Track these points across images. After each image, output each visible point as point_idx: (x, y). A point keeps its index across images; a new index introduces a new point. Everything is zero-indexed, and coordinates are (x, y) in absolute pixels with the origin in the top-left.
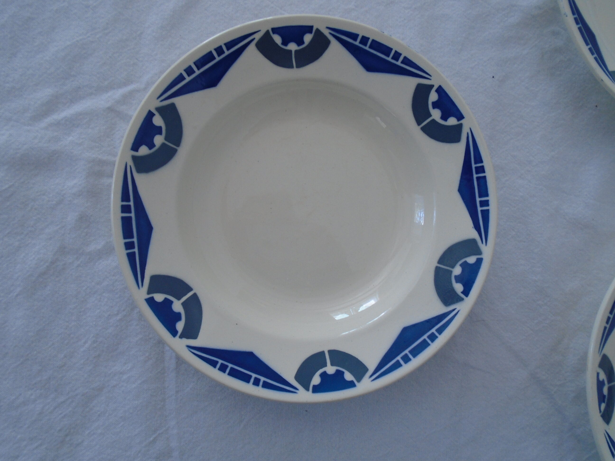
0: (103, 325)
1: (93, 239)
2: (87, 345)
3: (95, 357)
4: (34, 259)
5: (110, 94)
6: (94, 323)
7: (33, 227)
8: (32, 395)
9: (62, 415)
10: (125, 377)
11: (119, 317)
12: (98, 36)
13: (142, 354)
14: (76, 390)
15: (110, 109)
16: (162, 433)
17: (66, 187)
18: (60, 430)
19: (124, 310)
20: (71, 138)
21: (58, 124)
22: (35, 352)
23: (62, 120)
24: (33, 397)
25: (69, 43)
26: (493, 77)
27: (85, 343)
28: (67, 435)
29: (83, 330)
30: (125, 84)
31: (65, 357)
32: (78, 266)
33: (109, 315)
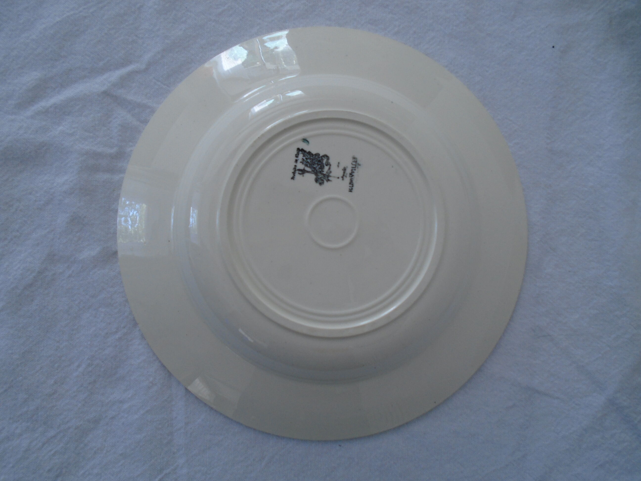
0: (99, 345)
1: (87, 244)
2: (81, 369)
3: (90, 383)
4: (19, 268)
5: (105, 76)
6: (89, 343)
7: (18, 231)
8: (17, 428)
9: (52, 452)
10: (126, 406)
11: (117, 336)
12: (91, 10)
13: (145, 379)
14: (68, 422)
15: (106, 93)
16: (169, 473)
17: (55, 184)
18: (49, 471)
19: (124, 327)
20: (61, 128)
21: (46, 112)
22: (21, 378)
23: (51, 107)
24: (18, 431)
25: (58, 19)
26: (553, 47)
27: (79, 366)
28: (58, 476)
29: (76, 351)
30: (123, 65)
31: (55, 383)
32: (70, 276)
33: (107, 334)
